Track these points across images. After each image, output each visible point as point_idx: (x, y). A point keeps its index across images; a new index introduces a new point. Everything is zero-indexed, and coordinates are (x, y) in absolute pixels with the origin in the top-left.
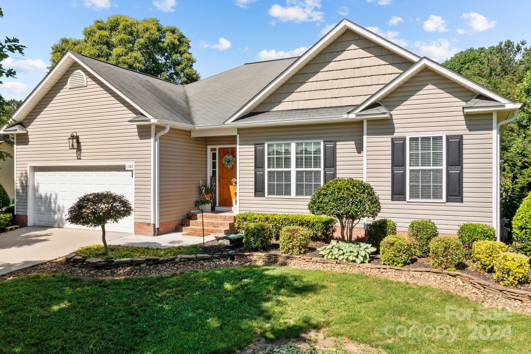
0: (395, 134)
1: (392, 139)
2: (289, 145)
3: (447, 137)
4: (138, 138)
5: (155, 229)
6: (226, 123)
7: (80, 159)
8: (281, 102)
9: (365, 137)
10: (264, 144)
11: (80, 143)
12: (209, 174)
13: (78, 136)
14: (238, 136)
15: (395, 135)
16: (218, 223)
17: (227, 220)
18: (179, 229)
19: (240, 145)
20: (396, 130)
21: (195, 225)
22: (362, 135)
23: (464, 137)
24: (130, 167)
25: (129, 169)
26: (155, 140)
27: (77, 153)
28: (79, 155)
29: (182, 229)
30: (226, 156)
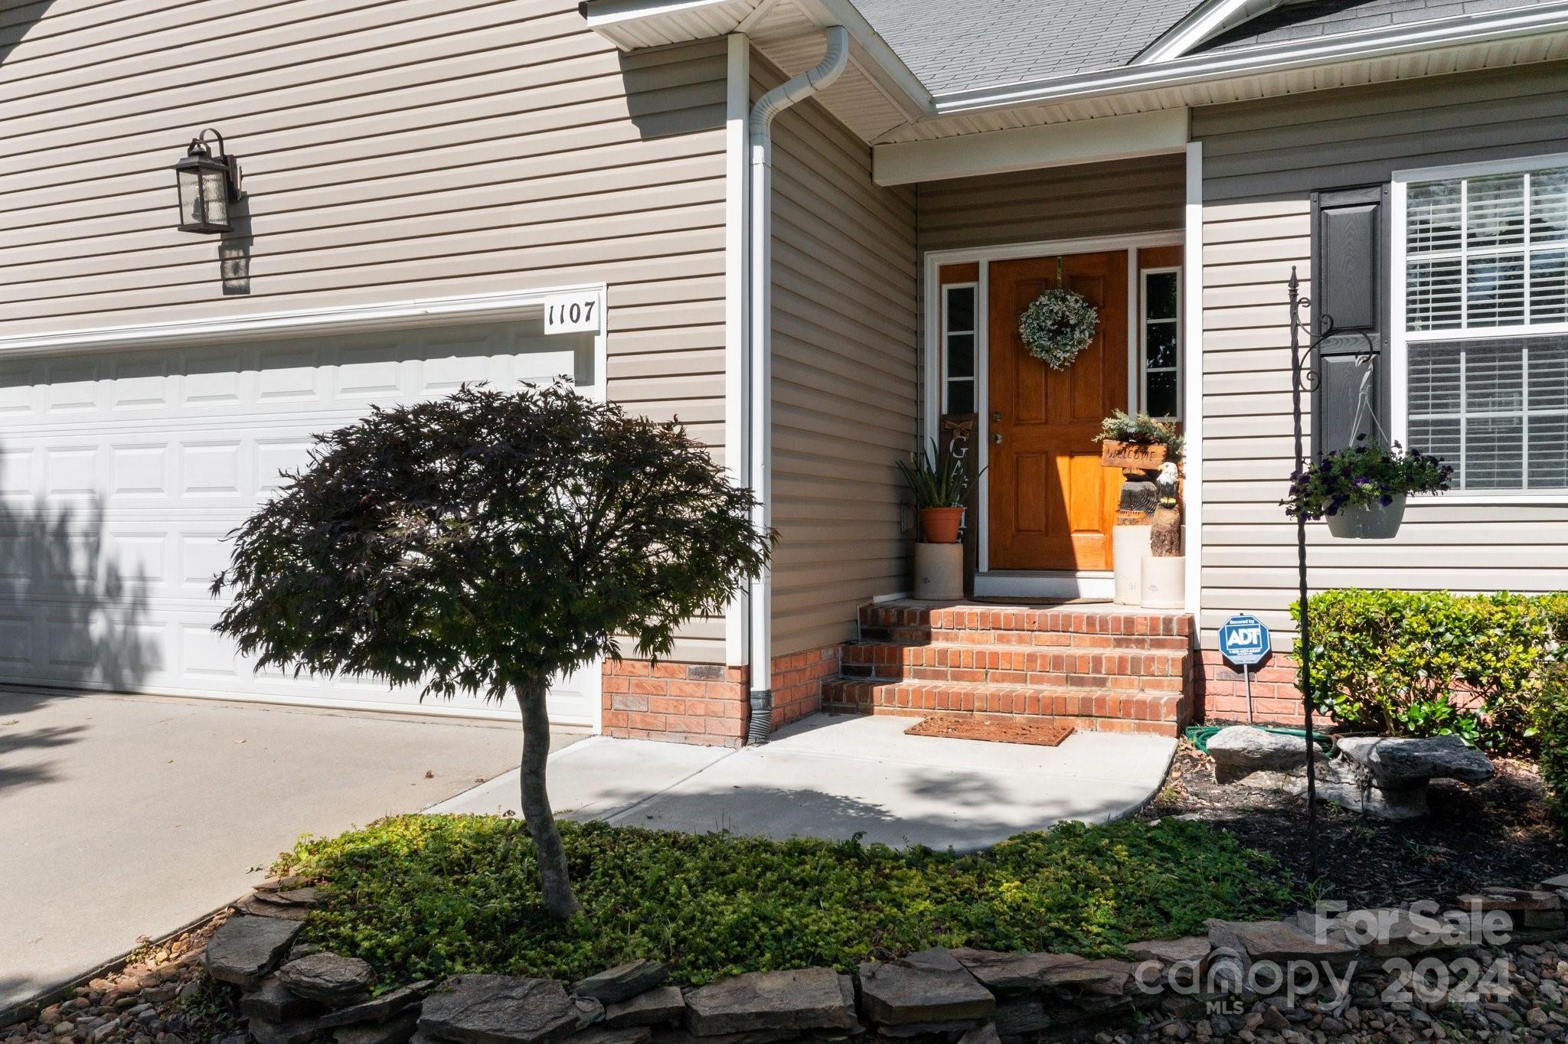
4: (635, 132)
5: (747, 696)
7: (244, 291)
10: (1384, 183)
11: (246, 197)
12: (935, 402)
13: (233, 158)
14: (1194, 154)
16: (1097, 661)
17: (1140, 643)
18: (851, 699)
19: (1206, 203)
21: (938, 675)
24: (575, 315)
25: (569, 327)
26: (751, 138)
27: (223, 259)
28: (236, 268)
29: (868, 695)
30: (1044, 300)
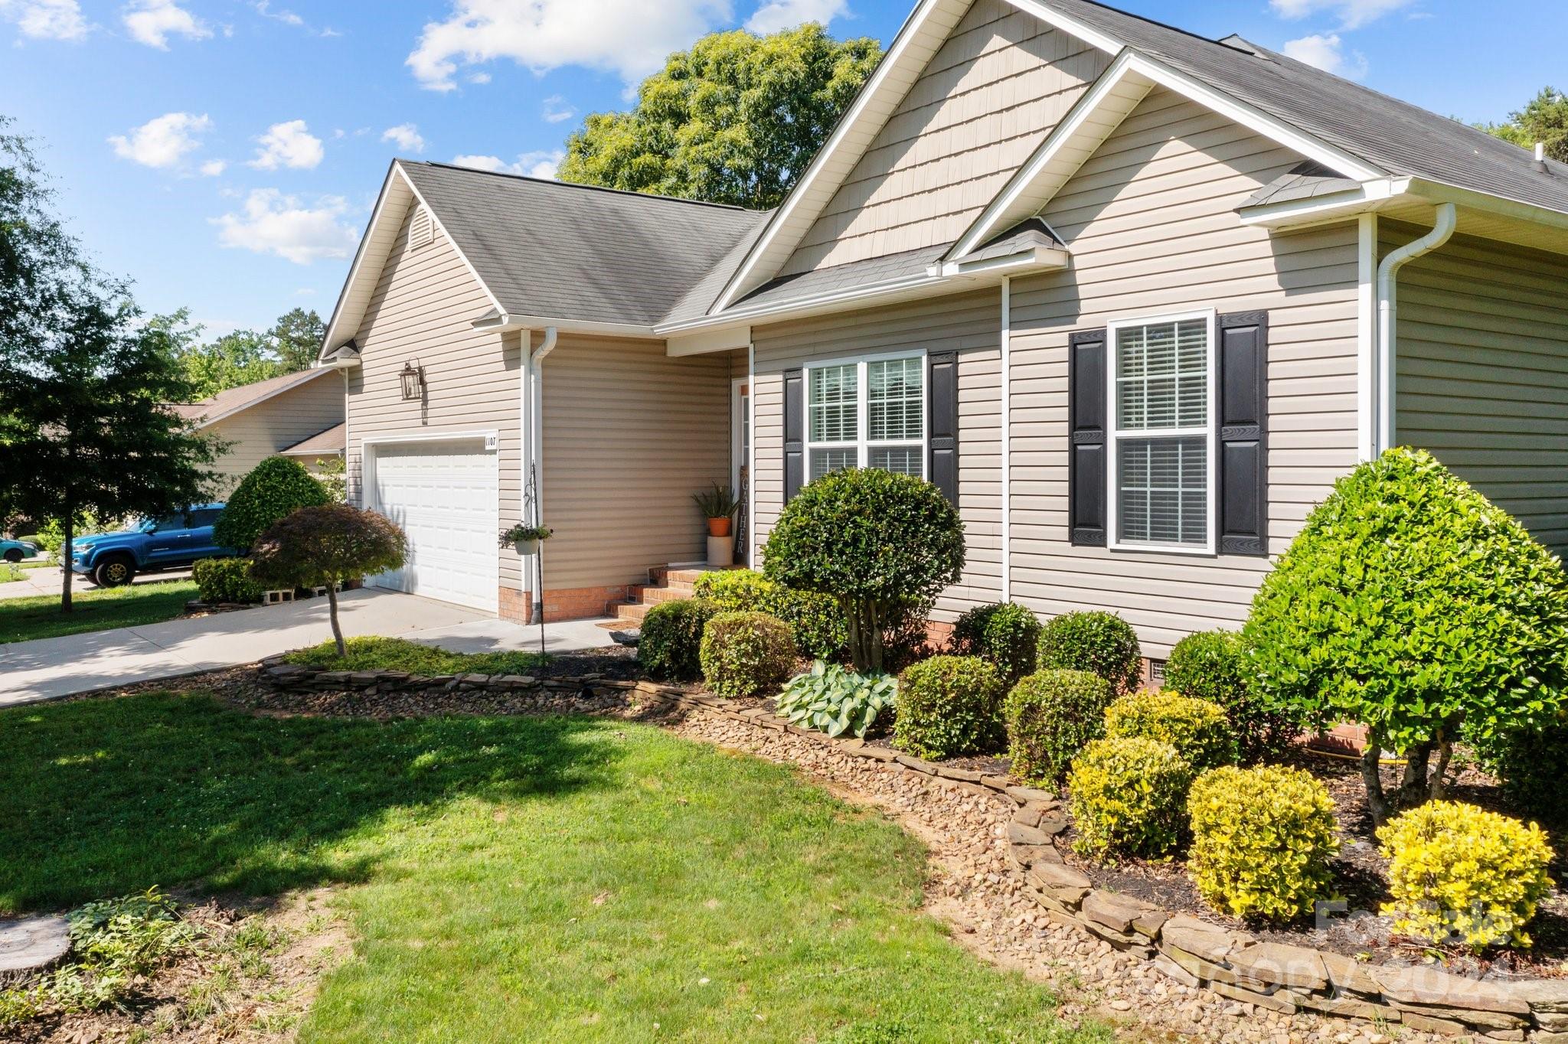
0: (1080, 319)
1: (1072, 337)
2: (851, 369)
3: (1219, 318)
4: (503, 366)
5: (530, 605)
6: (712, 314)
7: (429, 424)
8: (836, 241)
9: (1005, 334)
10: (800, 369)
11: (427, 383)
12: (738, 459)
13: (423, 367)
14: (752, 349)
15: (1083, 323)
19: (755, 374)
20: (1085, 306)
22: (998, 332)
23: (1274, 318)
24: (492, 441)
25: (491, 447)
26: (530, 371)
27: (419, 409)
28: (425, 413)
